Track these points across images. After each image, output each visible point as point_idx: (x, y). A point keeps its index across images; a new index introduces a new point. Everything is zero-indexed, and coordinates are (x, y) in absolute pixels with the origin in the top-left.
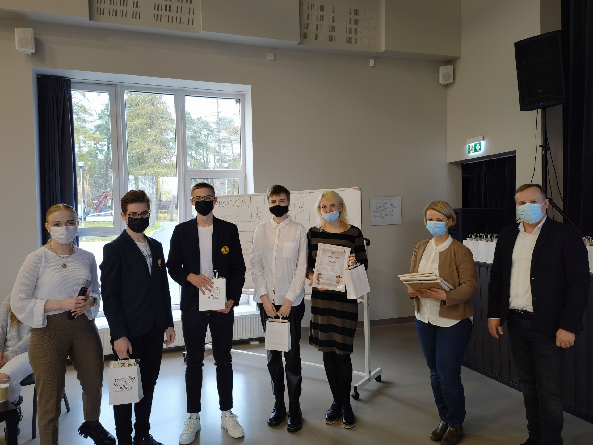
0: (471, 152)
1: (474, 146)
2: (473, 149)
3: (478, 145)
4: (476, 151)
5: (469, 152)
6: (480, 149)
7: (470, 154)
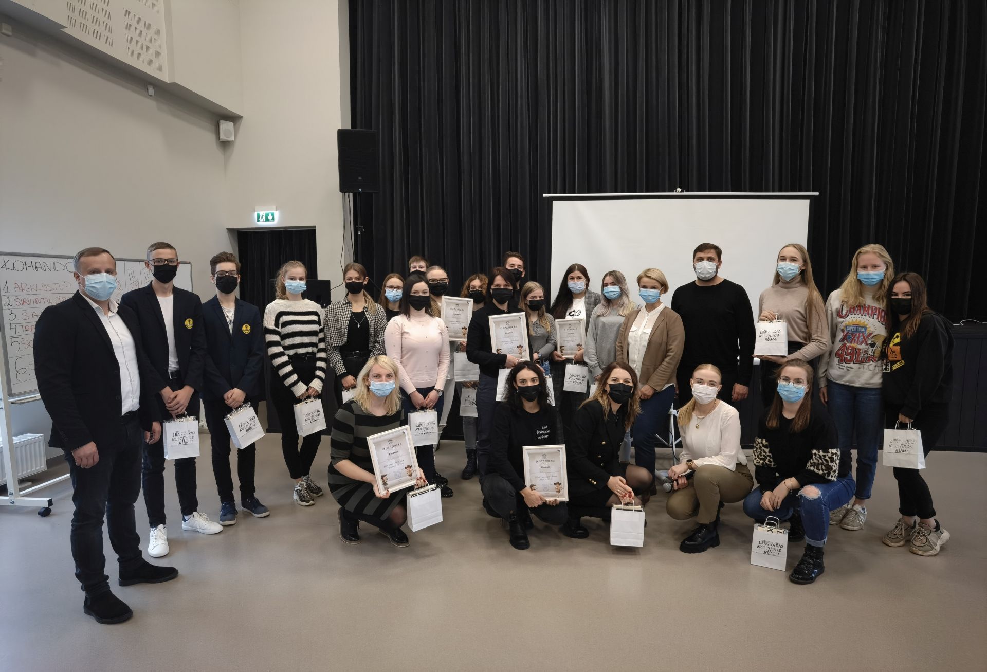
0: (261, 220)
1: (264, 215)
2: (264, 218)
3: (270, 215)
4: (267, 220)
5: (258, 221)
6: (273, 219)
7: (258, 223)
